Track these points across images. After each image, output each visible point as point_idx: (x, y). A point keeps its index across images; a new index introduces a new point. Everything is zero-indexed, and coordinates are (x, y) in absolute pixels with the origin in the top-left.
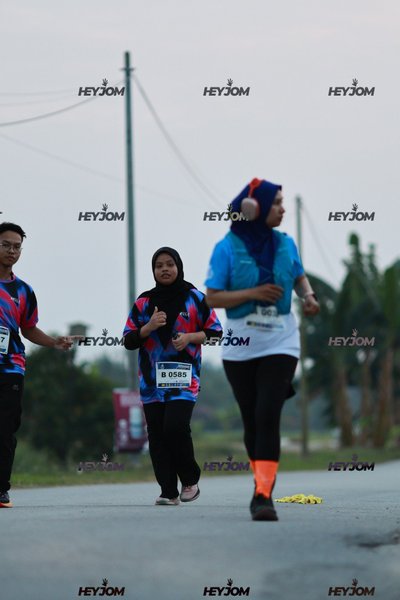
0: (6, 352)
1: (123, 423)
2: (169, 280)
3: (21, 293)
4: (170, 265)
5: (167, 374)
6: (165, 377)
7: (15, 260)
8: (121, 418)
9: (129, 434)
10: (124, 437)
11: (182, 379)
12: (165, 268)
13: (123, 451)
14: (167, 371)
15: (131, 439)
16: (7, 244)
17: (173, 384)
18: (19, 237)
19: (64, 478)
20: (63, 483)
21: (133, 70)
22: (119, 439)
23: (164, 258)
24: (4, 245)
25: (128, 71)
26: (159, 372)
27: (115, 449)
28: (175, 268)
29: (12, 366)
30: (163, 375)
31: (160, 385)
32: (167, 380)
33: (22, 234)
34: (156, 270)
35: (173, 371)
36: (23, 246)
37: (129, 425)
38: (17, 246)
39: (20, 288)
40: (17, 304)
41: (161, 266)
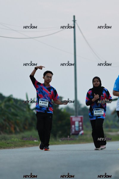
0: (47, 107)
1: (73, 126)
2: (97, 86)
3: (52, 90)
4: (98, 82)
6: (96, 113)
7: (50, 81)
8: (73, 125)
9: (75, 129)
10: (73, 130)
11: (101, 113)
12: (96, 82)
13: (73, 134)
15: (75, 131)
16: (48, 77)
18: (52, 75)
19: (56, 142)
20: (55, 144)
21: (76, 21)
22: (72, 131)
23: (96, 80)
25: (74, 21)
27: (71, 134)
28: (99, 83)
29: (49, 111)
31: (95, 115)
33: (52, 74)
34: (94, 83)
35: (98, 111)
36: (52, 77)
37: (75, 127)
38: (51, 77)
39: (51, 89)
40: (50, 94)
41: (95, 82)
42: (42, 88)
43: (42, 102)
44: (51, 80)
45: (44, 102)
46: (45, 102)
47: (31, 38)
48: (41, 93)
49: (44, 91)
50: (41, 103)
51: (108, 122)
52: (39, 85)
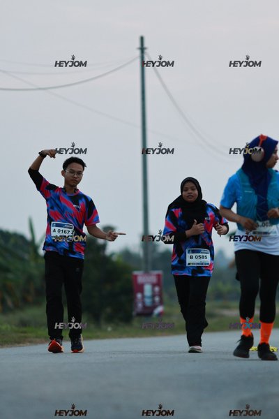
2: (192, 199)
3: (82, 202)
4: (193, 190)
5: (194, 257)
6: (192, 259)
7: (78, 182)
11: (204, 259)
12: (190, 191)
14: (194, 255)
16: (72, 172)
17: (199, 264)
18: (81, 167)
24: (70, 172)
25: (142, 49)
26: (188, 255)
28: (196, 192)
30: (191, 257)
31: (189, 264)
32: (194, 261)
33: (83, 165)
34: (184, 193)
35: (198, 254)
38: (80, 173)
39: (81, 199)
40: (78, 209)
41: (186, 190)
42: (59, 198)
43: (56, 231)
44: (80, 180)
45: (61, 229)
46: (64, 229)
47: (40, 89)
48: (56, 209)
49: (63, 203)
50: (54, 231)
51: (220, 285)
52: (51, 191)
